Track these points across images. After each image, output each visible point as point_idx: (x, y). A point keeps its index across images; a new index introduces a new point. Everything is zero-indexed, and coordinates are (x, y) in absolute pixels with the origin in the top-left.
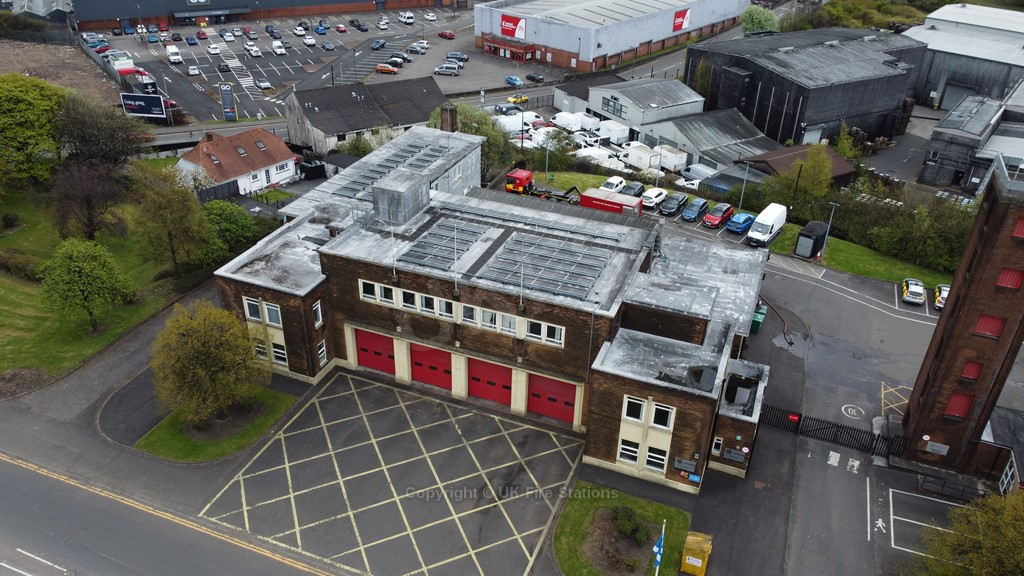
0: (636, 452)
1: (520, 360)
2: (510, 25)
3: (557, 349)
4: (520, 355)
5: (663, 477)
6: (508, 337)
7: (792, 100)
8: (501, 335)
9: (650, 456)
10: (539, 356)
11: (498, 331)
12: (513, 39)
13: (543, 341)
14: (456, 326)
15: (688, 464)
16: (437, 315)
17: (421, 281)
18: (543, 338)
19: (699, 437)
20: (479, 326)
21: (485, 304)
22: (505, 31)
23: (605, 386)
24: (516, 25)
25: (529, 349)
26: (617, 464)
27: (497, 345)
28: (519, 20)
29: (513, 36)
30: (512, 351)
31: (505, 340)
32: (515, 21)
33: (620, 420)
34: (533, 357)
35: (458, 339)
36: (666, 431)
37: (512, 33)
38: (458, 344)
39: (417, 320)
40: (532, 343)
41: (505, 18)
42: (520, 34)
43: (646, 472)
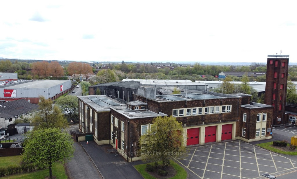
0: (259, 132)
1: (221, 121)
2: (9, 93)
3: (230, 113)
4: (221, 119)
5: (265, 137)
6: (218, 114)
7: (130, 93)
8: (216, 114)
9: (262, 132)
10: (225, 117)
11: (215, 113)
12: (10, 97)
13: (226, 112)
14: (203, 116)
15: (270, 130)
16: (197, 115)
17: (194, 103)
18: (226, 111)
19: (271, 120)
20: (210, 113)
21: (211, 105)
22: (5, 95)
23: (253, 113)
24: (12, 92)
25: (223, 116)
26: (256, 138)
27: (214, 119)
28: (13, 90)
29: (11, 96)
30: (218, 119)
31: (216, 116)
32: (11, 91)
33: (256, 123)
34: (224, 119)
35: (203, 121)
36: (265, 122)
37: (10, 95)
38: (203, 123)
39: (191, 118)
40: (224, 113)
41: (5, 90)
42: (14, 95)
43: (262, 137)
